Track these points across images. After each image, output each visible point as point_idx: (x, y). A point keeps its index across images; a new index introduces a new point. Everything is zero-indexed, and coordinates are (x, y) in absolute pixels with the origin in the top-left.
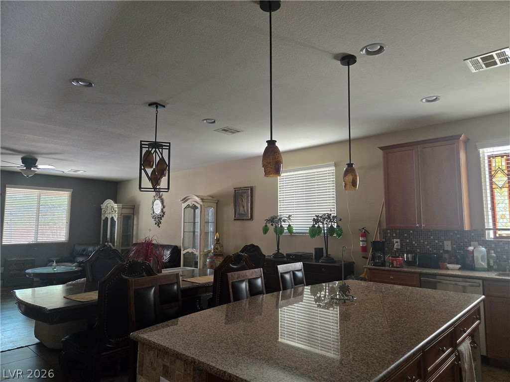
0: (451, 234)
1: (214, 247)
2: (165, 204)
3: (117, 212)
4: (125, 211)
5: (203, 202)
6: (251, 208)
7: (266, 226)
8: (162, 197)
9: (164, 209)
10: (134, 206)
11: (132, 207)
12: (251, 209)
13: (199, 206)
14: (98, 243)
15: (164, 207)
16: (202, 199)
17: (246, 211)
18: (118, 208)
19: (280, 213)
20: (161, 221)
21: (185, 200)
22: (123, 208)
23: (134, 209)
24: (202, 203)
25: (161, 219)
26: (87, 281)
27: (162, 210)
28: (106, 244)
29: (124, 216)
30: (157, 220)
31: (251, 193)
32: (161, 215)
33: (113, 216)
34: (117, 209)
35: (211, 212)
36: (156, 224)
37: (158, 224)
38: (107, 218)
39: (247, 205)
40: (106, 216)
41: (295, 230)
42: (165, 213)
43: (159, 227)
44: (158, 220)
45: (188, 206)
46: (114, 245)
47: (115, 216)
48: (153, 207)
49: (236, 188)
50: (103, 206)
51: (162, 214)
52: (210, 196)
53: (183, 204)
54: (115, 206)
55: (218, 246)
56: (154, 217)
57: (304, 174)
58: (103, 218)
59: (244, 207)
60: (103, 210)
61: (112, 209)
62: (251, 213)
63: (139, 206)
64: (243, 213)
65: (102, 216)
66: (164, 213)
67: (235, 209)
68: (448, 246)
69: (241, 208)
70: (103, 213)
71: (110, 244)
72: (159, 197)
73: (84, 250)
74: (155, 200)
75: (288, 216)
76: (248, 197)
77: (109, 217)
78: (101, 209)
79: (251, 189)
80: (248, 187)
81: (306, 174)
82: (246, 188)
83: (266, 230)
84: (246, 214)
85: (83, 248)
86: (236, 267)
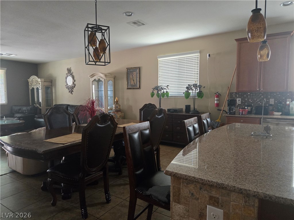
0: (275, 94)
1: (115, 106)
2: (75, 79)
3: (40, 84)
4: (47, 84)
5: (106, 77)
6: (139, 81)
7: (153, 92)
8: (73, 74)
9: (75, 82)
10: (52, 80)
11: (51, 81)
12: (139, 82)
13: (103, 80)
14: (29, 105)
15: (75, 81)
16: (105, 75)
17: (135, 83)
18: (41, 81)
19: (159, 84)
20: (73, 90)
21: (92, 76)
22: (44, 82)
23: (52, 82)
24: (105, 78)
25: (73, 89)
26: (47, 129)
27: (73, 83)
28: (35, 105)
29: (45, 87)
30: (70, 89)
31: (139, 71)
32: (73, 86)
33: (38, 86)
34: (40, 82)
35: (111, 82)
36: (69, 92)
37: (71, 92)
38: (33, 89)
39: (137, 80)
40: (33, 86)
41: (170, 94)
42: (76, 85)
43: (72, 94)
44: (71, 89)
45: (95, 80)
46: (40, 106)
47: (39, 87)
48: (66, 81)
49: (128, 68)
50: (30, 80)
51: (73, 85)
52: (109, 74)
53: (91, 79)
54: (39, 80)
55: (117, 105)
56: (68, 87)
57: (177, 58)
58: (30, 88)
59: (134, 81)
60: (30, 83)
61: (36, 82)
62: (139, 85)
63: (55, 80)
64: (134, 84)
65: (30, 87)
66: (75, 85)
67: (128, 82)
68: (272, 101)
69: (132, 82)
70: (30, 85)
71: (37, 105)
72: (71, 74)
73: (20, 110)
74: (68, 76)
75: (166, 86)
76: (137, 74)
77: (35, 87)
78: (28, 83)
79: (139, 69)
80: (137, 67)
81: (178, 58)
82: (136, 68)
83: (152, 95)
84: (135, 85)
85: (18, 108)
86: (159, 117)
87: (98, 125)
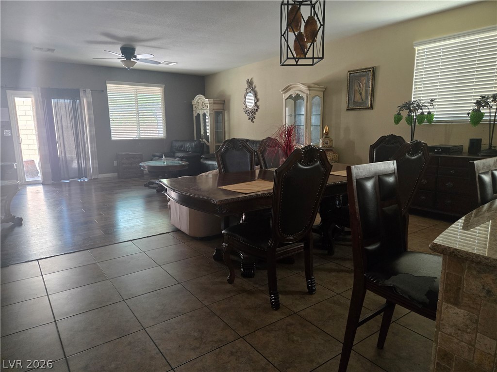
1: (323, 142)
2: (258, 97)
3: (208, 108)
4: (216, 107)
5: (310, 90)
6: (371, 94)
7: (399, 114)
8: (256, 89)
9: (258, 103)
10: (224, 101)
11: (223, 102)
12: (372, 96)
13: (304, 96)
14: (193, 140)
15: (258, 101)
16: (309, 87)
17: (364, 98)
18: (209, 103)
19: (414, 98)
20: (255, 116)
21: (287, 89)
22: (214, 103)
23: (224, 104)
24: (308, 92)
25: (255, 114)
26: (220, 172)
27: (256, 103)
28: (201, 140)
29: (215, 111)
30: (250, 114)
31: (373, 75)
32: (254, 110)
33: (205, 112)
34: (208, 105)
35: (318, 100)
36: (249, 119)
37: (252, 119)
38: (199, 115)
39: (367, 92)
40: (198, 112)
41: (436, 118)
42: (260, 107)
43: (253, 122)
44: (252, 114)
45: (290, 97)
46: (208, 142)
47: (207, 112)
48: (245, 101)
49: (351, 71)
50: (194, 102)
51: (256, 108)
52: (315, 84)
53: (284, 95)
54: (207, 101)
55: (327, 140)
56: (247, 112)
57: (458, 43)
58: (195, 114)
59: (361, 94)
60: (194, 106)
61: (203, 105)
62: (371, 101)
63: (229, 101)
64: (360, 101)
65: (194, 112)
66: (258, 107)
67: (349, 98)
69: (358, 97)
70: (194, 109)
71: (204, 140)
72: (252, 90)
73: (182, 146)
74: (247, 93)
75: (430, 101)
76: (368, 80)
77: (201, 113)
78: (192, 105)
79: (373, 72)
80: (369, 68)
82: (367, 70)
83: (398, 119)
84: (363, 102)
85: (180, 144)
86: (413, 158)
87: (300, 165)
